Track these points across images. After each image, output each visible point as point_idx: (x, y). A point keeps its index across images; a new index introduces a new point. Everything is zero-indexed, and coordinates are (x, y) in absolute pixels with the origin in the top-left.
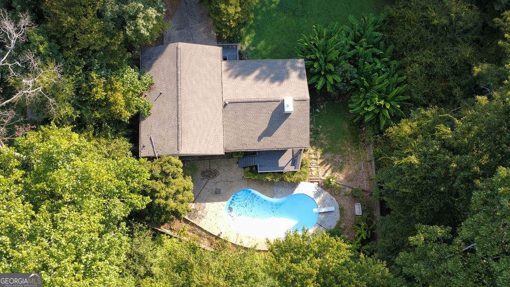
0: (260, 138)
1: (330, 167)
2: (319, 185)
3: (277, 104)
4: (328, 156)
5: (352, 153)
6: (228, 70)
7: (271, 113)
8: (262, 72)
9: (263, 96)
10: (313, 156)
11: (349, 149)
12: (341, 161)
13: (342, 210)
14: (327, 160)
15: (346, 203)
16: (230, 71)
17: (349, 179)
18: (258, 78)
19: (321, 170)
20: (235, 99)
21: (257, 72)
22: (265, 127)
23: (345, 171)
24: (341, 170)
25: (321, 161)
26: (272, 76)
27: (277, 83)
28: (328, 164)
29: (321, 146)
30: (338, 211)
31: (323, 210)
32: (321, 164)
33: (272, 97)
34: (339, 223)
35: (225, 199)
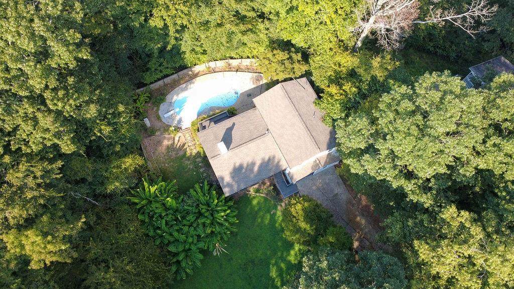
0: (234, 124)
1: (177, 145)
2: (181, 128)
3: (231, 147)
4: (181, 153)
5: (164, 163)
6: (278, 162)
7: (233, 141)
8: (252, 170)
9: (244, 149)
10: (192, 148)
11: (166, 165)
12: (170, 153)
13: (159, 118)
14: (181, 150)
15: (158, 124)
16: (276, 161)
17: (159, 143)
18: (253, 164)
19: (183, 140)
20: (262, 139)
21: (256, 169)
22: (233, 132)
23: (164, 148)
24: (168, 147)
25: (185, 147)
26: (244, 171)
27: (237, 165)
28: (179, 146)
29: (188, 159)
30: (161, 116)
31: (172, 112)
32: (184, 145)
33: (237, 150)
34: (158, 109)
35: (242, 94)
